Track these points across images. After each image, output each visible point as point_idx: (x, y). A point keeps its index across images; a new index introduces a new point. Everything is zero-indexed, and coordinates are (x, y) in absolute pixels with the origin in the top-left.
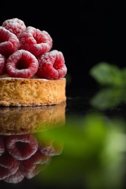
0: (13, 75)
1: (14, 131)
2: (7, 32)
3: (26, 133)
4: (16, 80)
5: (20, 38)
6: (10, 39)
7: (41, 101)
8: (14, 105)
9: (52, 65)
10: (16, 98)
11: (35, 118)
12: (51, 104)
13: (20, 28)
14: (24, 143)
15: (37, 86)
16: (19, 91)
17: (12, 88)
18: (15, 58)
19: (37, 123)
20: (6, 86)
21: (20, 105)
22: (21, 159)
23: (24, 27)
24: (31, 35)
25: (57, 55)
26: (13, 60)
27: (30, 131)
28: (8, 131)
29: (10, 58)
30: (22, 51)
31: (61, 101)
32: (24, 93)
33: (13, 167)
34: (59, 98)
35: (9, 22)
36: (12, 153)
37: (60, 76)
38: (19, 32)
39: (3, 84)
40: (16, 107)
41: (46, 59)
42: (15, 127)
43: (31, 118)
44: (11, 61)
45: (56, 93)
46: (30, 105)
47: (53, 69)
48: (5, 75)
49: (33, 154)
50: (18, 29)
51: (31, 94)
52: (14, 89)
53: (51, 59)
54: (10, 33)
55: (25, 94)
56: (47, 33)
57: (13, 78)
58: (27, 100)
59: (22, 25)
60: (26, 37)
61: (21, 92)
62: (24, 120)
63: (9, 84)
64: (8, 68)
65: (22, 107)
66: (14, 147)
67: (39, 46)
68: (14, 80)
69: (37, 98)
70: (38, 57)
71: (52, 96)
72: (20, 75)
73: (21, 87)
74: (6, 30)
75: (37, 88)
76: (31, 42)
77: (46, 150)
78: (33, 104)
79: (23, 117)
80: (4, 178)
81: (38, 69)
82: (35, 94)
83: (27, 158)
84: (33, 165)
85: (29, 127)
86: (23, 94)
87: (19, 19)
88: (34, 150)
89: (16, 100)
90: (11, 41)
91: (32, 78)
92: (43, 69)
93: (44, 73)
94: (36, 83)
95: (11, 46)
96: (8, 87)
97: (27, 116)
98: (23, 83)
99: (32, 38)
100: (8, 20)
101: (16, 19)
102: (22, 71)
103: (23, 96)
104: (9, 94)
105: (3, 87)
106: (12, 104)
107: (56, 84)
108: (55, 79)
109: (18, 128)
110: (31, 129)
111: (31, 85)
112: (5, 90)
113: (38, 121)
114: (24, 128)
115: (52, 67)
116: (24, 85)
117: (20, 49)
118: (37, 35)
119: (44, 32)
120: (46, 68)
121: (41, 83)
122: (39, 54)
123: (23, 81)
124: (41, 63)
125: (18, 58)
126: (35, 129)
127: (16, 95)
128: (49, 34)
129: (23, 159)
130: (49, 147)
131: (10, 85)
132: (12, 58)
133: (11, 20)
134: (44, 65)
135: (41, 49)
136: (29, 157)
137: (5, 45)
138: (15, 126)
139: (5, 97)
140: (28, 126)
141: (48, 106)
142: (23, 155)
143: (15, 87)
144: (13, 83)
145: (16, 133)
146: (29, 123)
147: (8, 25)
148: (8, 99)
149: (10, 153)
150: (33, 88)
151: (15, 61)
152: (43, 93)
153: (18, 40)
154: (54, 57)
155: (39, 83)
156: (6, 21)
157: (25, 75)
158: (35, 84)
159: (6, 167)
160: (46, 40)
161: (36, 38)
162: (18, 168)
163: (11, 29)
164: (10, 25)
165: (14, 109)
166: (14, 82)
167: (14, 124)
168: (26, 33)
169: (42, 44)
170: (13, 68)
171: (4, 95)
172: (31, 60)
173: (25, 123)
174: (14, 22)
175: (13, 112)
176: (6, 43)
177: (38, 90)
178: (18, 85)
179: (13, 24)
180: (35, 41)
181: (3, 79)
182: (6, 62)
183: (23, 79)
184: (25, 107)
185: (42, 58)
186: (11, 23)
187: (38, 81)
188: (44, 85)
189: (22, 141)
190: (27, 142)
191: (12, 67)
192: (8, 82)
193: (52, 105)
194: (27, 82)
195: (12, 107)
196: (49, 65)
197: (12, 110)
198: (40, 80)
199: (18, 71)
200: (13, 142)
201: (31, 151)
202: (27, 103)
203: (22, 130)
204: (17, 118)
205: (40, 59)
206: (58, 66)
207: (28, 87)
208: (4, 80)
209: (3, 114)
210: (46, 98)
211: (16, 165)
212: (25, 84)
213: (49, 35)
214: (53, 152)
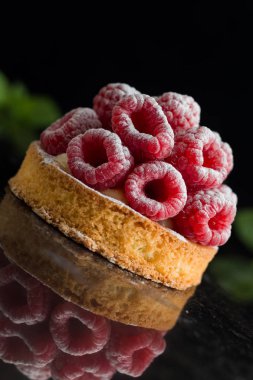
0: (130, 202)
1: (78, 298)
2: (161, 119)
3: (97, 313)
4: (131, 214)
5: (178, 140)
6: (160, 135)
7: (154, 273)
8: (104, 255)
9: (208, 218)
10: (115, 245)
11: (127, 295)
12: (167, 285)
13: (188, 120)
14: (85, 326)
15: (161, 242)
16: (125, 235)
17: (115, 223)
18: (150, 173)
19: (125, 306)
20: (108, 214)
21: (113, 260)
22: (64, 350)
23: (196, 120)
24: (201, 145)
25: (226, 205)
26: (145, 175)
27: (105, 312)
28: (68, 293)
29: (142, 169)
30: (168, 167)
31: (189, 285)
32: (132, 242)
33: (44, 357)
34: (189, 278)
35: (174, 98)
36: (55, 332)
37: (211, 243)
38: (182, 126)
39: (105, 207)
40: (106, 260)
41: (204, 203)
42: (84, 293)
43: (122, 291)
44: (139, 175)
45: (187, 269)
46: (130, 269)
47: (207, 226)
48: (116, 193)
49: (90, 352)
50: (183, 118)
51: (145, 250)
52: (119, 226)
53: (212, 208)
54: (167, 123)
55: (133, 247)
56: (230, 150)
57: (128, 208)
58: (130, 258)
59: (195, 115)
60: (191, 145)
61: (128, 239)
62: (106, 288)
63: (114, 214)
64: (129, 184)
65: (116, 266)
66: (63, 322)
67: (204, 172)
68: (127, 212)
69: (149, 261)
70: (192, 191)
71: (178, 270)
72: (142, 209)
73: (133, 230)
74: (161, 112)
75: (159, 246)
76: (193, 159)
77: (115, 358)
78: (137, 270)
79: (108, 282)
80: (17, 364)
81: (181, 212)
82: (151, 254)
83: (76, 355)
84: (78, 371)
85: (109, 305)
86: (129, 245)
87: (196, 100)
88: (95, 347)
89: (112, 248)
90: (160, 140)
91: (160, 222)
92: (188, 216)
93: (186, 224)
94: (162, 236)
95: (155, 149)
96: (111, 218)
97: (116, 286)
98: (140, 224)
99: (199, 153)
100: (176, 94)
101: (190, 99)
102: (150, 202)
103: (128, 247)
104: (105, 230)
105: (103, 213)
106: (103, 251)
107: (196, 254)
108: (199, 243)
109: (90, 297)
110: (110, 311)
111: (153, 235)
112: (103, 220)
113: (129, 303)
114: (99, 302)
115: (205, 223)
116: (141, 229)
117: (168, 160)
118: (211, 149)
119: (227, 146)
120: (196, 218)
121: (171, 240)
122: (195, 185)
123: (142, 221)
124: (191, 203)
125: (157, 176)
126: (118, 314)
127: (116, 238)
128: (234, 154)
129: (68, 352)
130: (124, 357)
131: (116, 217)
132: (145, 171)
133: (180, 97)
134: (195, 211)
135: (205, 179)
136: (80, 354)
137: (146, 140)
138: (85, 290)
139: (95, 232)
140: (107, 302)
141: (161, 285)
142: (73, 345)
143: (122, 224)
144: (122, 216)
145: (81, 303)
146: (112, 299)
147: (170, 102)
148: (100, 238)
149: (52, 329)
150: (153, 243)
151: (149, 178)
152: (165, 260)
153: (172, 143)
154: (219, 205)
155: (167, 239)
156: (171, 94)
157: (152, 213)
158: (159, 238)
159: (31, 349)
160: (222, 165)
161: (206, 153)
162: (50, 361)
163: (170, 114)
164: (173, 104)
165: (100, 261)
166: (125, 214)
167: (85, 287)
168: (193, 137)
169: (212, 171)
170: (137, 189)
171: (96, 227)
172: (176, 192)
173: (105, 294)
174: (185, 103)
175: (95, 265)
176: (149, 137)
177: (159, 250)
178: (131, 223)
179: (181, 106)
180: (201, 160)
181: (110, 199)
182: (131, 170)
183: (144, 218)
184: (120, 268)
185: (198, 196)
186: (177, 102)
187: (168, 234)
188: (175, 246)
189: (84, 322)
190: (90, 327)
191: (136, 187)
192: (116, 209)
193: (170, 288)
194: (148, 226)
195: (98, 256)
196: (203, 216)
197: (96, 261)
198: (173, 233)
199: (144, 199)
200: (68, 314)
201: (89, 346)
202: (127, 264)
203: (94, 303)
204: (97, 279)
205: (193, 195)
206: (217, 223)
207: (145, 235)
208: (110, 202)
209: (77, 259)
210: (166, 269)
211: (49, 355)
212: (144, 228)
213: (231, 157)
214: (125, 368)
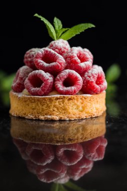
0: (61, 93)
1: (62, 141)
2: (54, 54)
3: (73, 143)
4: (64, 97)
5: (66, 58)
7: (86, 115)
8: (63, 119)
9: (95, 82)
10: (65, 113)
11: (80, 129)
12: (94, 116)
13: (65, 48)
14: (72, 151)
15: (82, 101)
16: (67, 107)
17: (60, 104)
18: (62, 77)
19: (82, 134)
20: (55, 102)
21: (68, 119)
22: (69, 165)
23: (68, 46)
24: (75, 55)
27: (76, 141)
28: (58, 142)
29: (58, 78)
30: (68, 71)
31: (102, 112)
32: (71, 108)
33: (62, 172)
34: (101, 109)
35: (55, 43)
36: (61, 160)
37: (101, 91)
38: (64, 52)
39: (52, 100)
40: (64, 120)
41: (90, 77)
42: (64, 138)
43: (77, 129)
44: (58, 80)
45: (98, 106)
46: (76, 119)
47: (96, 85)
48: (53, 93)
49: (79, 160)
50: (63, 49)
51: (77, 108)
52: (62, 105)
53: (94, 77)
54: (58, 54)
55: (72, 109)
56: (88, 51)
57: (62, 95)
58: (74, 114)
59: (66, 45)
60: (71, 57)
61: (69, 108)
62: (71, 131)
63: (58, 101)
64: (56, 86)
65: (70, 120)
66: (62, 154)
67: (83, 65)
68: (62, 97)
69: (82, 111)
70: (82, 75)
71: (95, 109)
72: (67, 93)
73: (68, 103)
74: (53, 51)
75: (82, 103)
76: (76, 62)
77: (90, 156)
78: (79, 117)
79: (70, 129)
80: (54, 180)
81: (83, 85)
82: (81, 108)
83: (74, 164)
84: (79, 169)
85: (76, 137)
88: (80, 156)
89: (64, 115)
90: (58, 62)
91: (77, 94)
92: (87, 85)
93: (88, 89)
94: (81, 99)
95: (59, 67)
96: (57, 104)
97: (74, 128)
98: (70, 99)
99: (77, 58)
101: (61, 40)
102: (69, 88)
103: (70, 111)
104: (58, 109)
105: (53, 103)
106: (61, 118)
107: (98, 99)
108: (97, 94)
109: (67, 139)
110: (77, 139)
111: (77, 101)
112: (55, 106)
113: (83, 132)
114: (71, 138)
115: (94, 84)
116: (71, 101)
117: (66, 68)
118: (80, 54)
119: (86, 50)
120: (90, 84)
121: (85, 98)
122: (82, 72)
123: (70, 97)
124: (85, 80)
125: (65, 77)
126: (81, 139)
127: (64, 110)
128: (90, 51)
129: (70, 165)
130: (93, 154)
132: (60, 78)
134: (88, 82)
135: (85, 67)
136: (76, 163)
137: (53, 66)
138: (63, 137)
139: (54, 112)
141: (92, 118)
142: (71, 161)
143: (63, 103)
144: (61, 100)
145: (65, 143)
146: (76, 134)
147: (54, 46)
148: (58, 113)
149: (59, 159)
150: (79, 103)
151: (63, 79)
152: (88, 108)
153: (64, 60)
154: (96, 74)
155: (83, 99)
156: (53, 42)
157: (72, 92)
159: (56, 172)
160: (88, 58)
161: (79, 57)
162: (66, 172)
163: (57, 50)
164: (56, 46)
165: (63, 122)
167: (63, 135)
168: (70, 54)
169: (85, 62)
171: (54, 110)
172: (76, 79)
173: (72, 134)
174: (60, 42)
175: (61, 125)
176: (54, 64)
177: (83, 105)
178: (66, 101)
179: (59, 44)
180: (79, 61)
181: (53, 96)
182: (54, 80)
183: (70, 96)
184: (72, 120)
185: (86, 75)
186: (57, 44)
187: (83, 97)
188: (88, 100)
189: (70, 149)
190: (74, 150)
191: (60, 85)
192: (57, 99)
193: (95, 117)
194: (74, 98)
195: (61, 121)
196: (92, 82)
197: (61, 123)
198: (85, 95)
199: (66, 89)
200: (62, 150)
201: (77, 157)
202: (74, 117)
203: (70, 140)
204: (65, 130)
205: (84, 76)
206: (100, 82)
207: (74, 102)
208: (53, 97)
209: (53, 127)
210: (90, 111)
211: (64, 170)
213: (90, 53)
214: (96, 158)
